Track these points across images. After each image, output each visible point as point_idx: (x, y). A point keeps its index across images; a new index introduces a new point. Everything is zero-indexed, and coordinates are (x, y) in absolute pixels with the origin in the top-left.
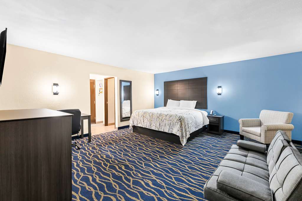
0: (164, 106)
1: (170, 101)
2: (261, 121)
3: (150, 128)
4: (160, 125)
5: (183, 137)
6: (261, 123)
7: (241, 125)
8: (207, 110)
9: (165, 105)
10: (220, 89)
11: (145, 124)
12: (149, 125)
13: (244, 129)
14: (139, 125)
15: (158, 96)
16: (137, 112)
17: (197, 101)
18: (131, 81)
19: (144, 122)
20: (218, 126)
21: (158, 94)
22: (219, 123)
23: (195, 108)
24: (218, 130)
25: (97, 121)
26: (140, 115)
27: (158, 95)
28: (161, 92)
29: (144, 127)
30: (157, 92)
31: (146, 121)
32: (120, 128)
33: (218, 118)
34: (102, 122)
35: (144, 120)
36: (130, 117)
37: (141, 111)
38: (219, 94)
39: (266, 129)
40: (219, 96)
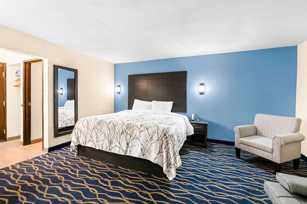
0: (129, 109)
1: (137, 102)
2: (258, 128)
3: (110, 151)
4: (128, 144)
5: (169, 165)
6: (258, 131)
7: (237, 136)
8: (186, 114)
9: (130, 107)
10: (203, 86)
11: (100, 143)
12: (108, 144)
13: (242, 141)
14: (89, 145)
15: (119, 95)
16: (86, 121)
17: (173, 102)
18: (77, 70)
19: (98, 140)
20: (204, 135)
21: (119, 91)
22: (204, 132)
23: (172, 111)
24: (203, 141)
25: (9, 135)
26: (91, 127)
27: (119, 93)
28: (124, 90)
29: (97, 148)
30: (118, 90)
31: (101, 137)
32: (51, 150)
33: (204, 125)
34: (19, 137)
35: (99, 135)
36: (72, 128)
37: (93, 119)
38: (202, 94)
39: (283, 143)
40: (202, 95)
